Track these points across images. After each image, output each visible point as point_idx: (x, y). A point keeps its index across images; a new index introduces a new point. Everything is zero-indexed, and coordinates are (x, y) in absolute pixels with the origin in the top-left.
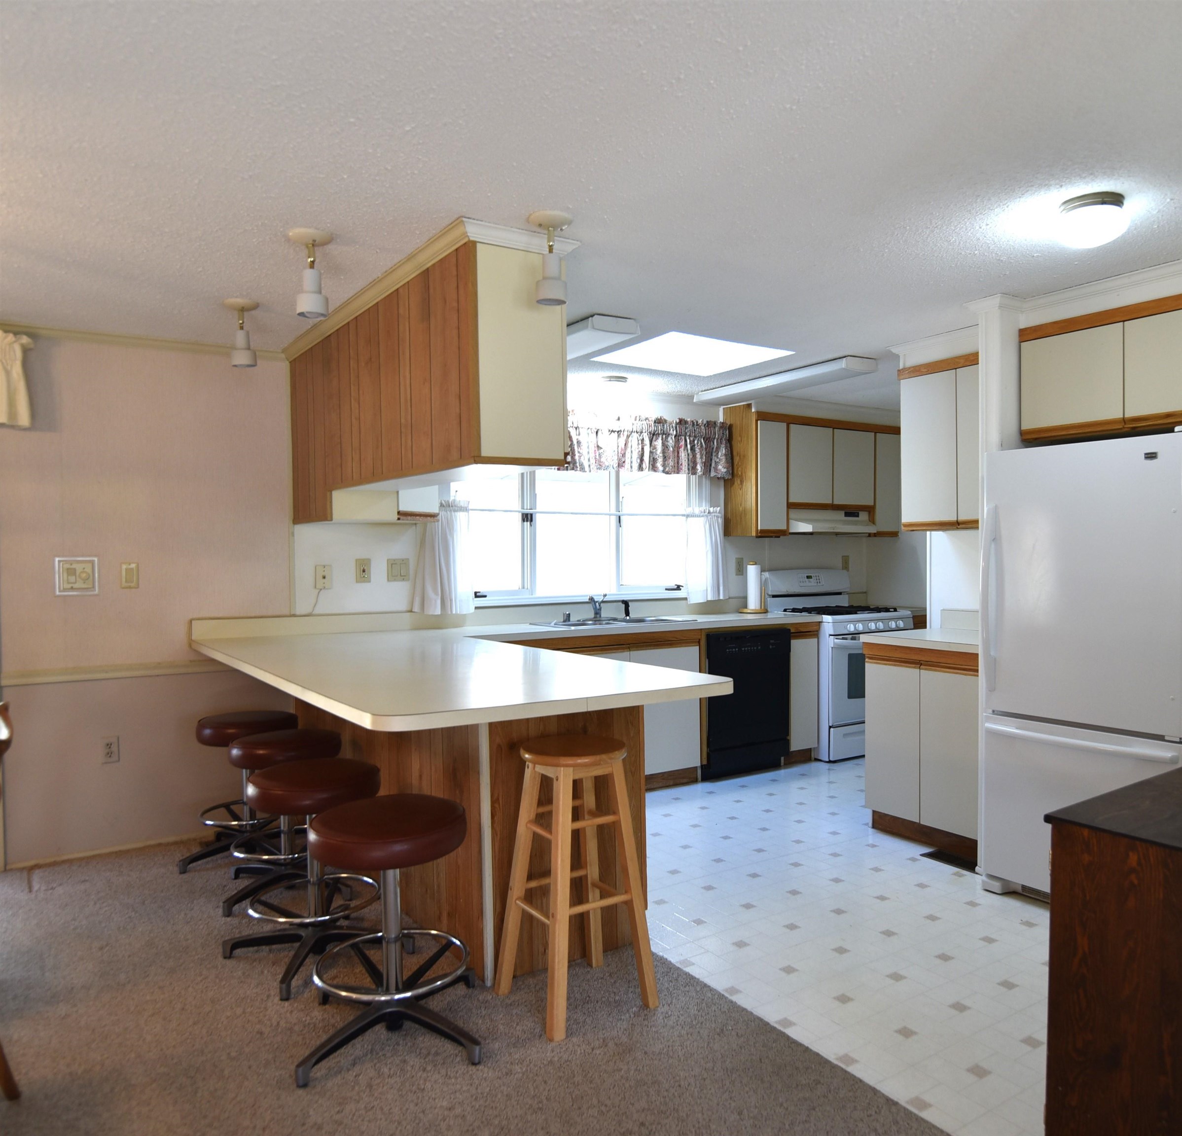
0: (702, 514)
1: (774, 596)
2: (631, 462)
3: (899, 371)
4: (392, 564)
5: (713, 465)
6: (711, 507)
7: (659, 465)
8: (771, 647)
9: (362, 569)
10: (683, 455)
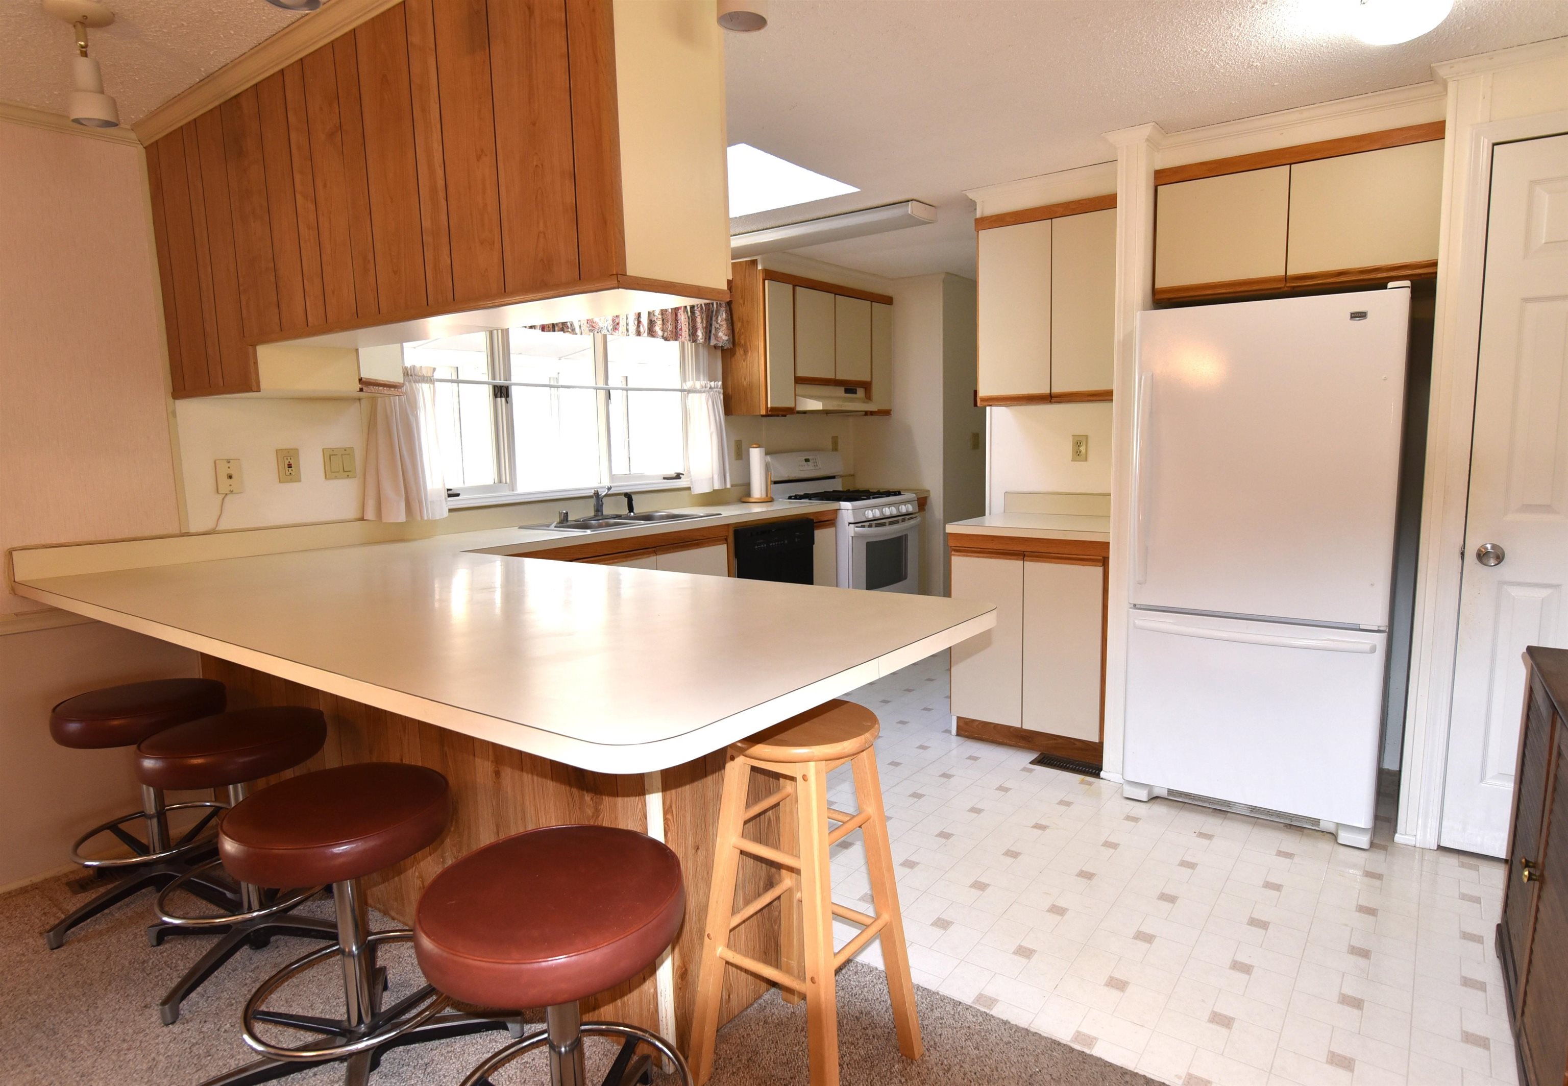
0: (703, 389)
1: (776, 483)
2: (627, 324)
3: (976, 220)
4: (330, 456)
5: (713, 331)
6: (711, 381)
7: (658, 328)
8: (796, 540)
9: (287, 463)
10: (683, 318)
